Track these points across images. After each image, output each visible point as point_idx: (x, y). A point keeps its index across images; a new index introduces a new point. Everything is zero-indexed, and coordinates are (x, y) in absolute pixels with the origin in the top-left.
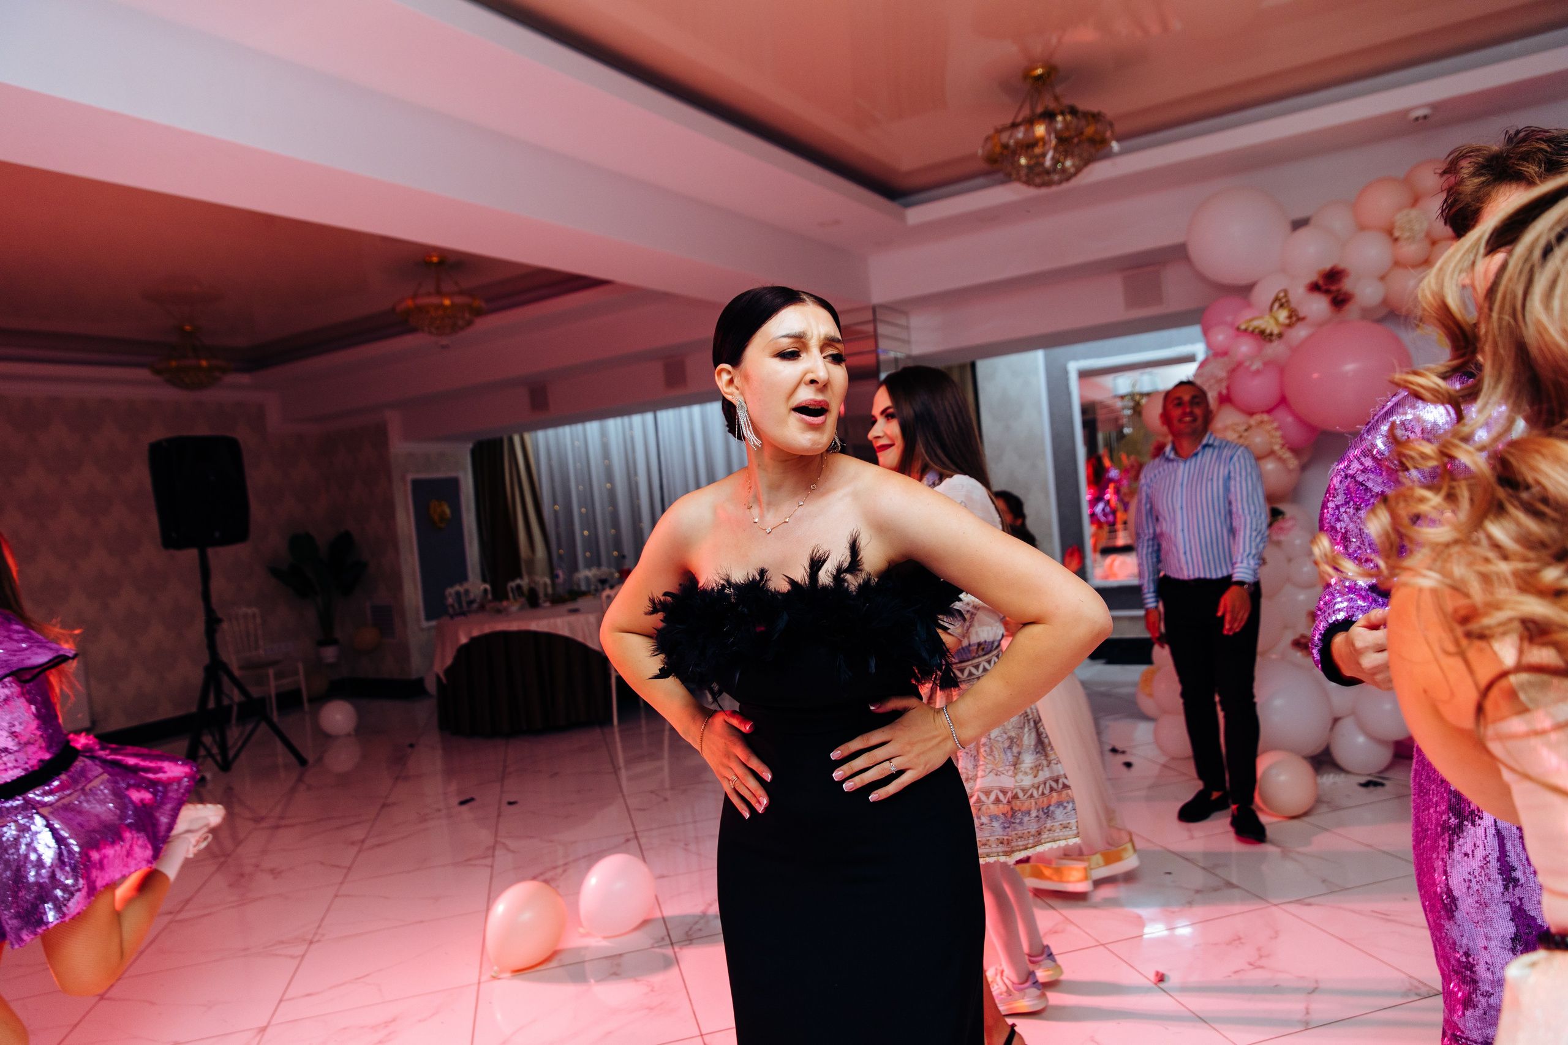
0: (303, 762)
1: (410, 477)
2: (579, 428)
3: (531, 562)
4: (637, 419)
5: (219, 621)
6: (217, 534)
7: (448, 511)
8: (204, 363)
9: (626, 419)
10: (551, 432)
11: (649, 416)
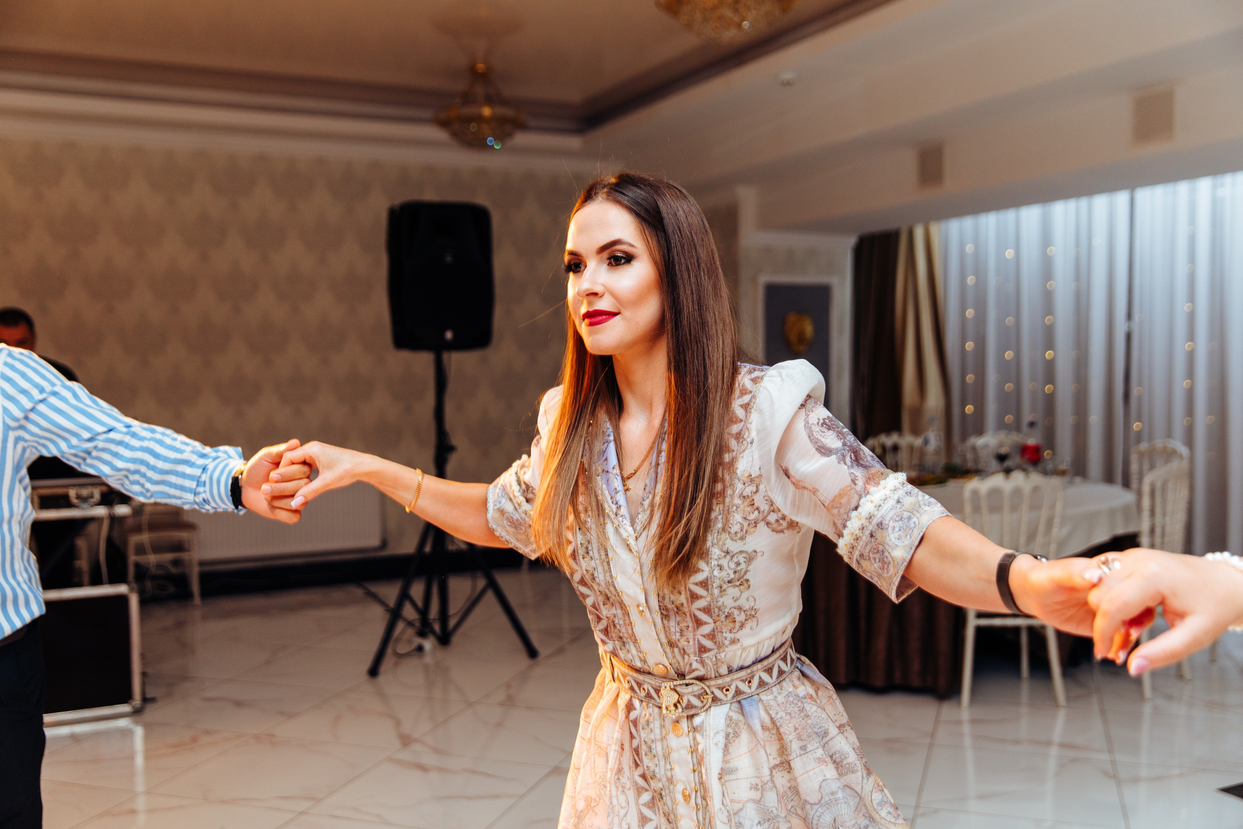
0: (532, 653)
1: (765, 278)
2: (1010, 215)
3: (918, 412)
4: (1100, 202)
5: (451, 449)
6: (449, 335)
7: (809, 329)
8: (487, 111)
9: (1083, 202)
10: (968, 222)
11: (1122, 198)
